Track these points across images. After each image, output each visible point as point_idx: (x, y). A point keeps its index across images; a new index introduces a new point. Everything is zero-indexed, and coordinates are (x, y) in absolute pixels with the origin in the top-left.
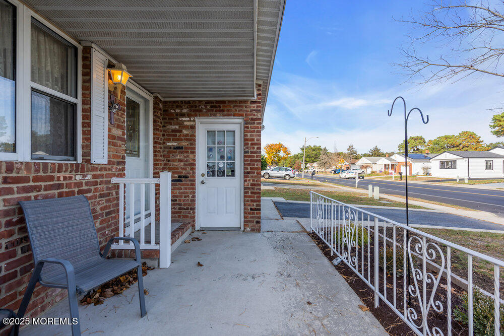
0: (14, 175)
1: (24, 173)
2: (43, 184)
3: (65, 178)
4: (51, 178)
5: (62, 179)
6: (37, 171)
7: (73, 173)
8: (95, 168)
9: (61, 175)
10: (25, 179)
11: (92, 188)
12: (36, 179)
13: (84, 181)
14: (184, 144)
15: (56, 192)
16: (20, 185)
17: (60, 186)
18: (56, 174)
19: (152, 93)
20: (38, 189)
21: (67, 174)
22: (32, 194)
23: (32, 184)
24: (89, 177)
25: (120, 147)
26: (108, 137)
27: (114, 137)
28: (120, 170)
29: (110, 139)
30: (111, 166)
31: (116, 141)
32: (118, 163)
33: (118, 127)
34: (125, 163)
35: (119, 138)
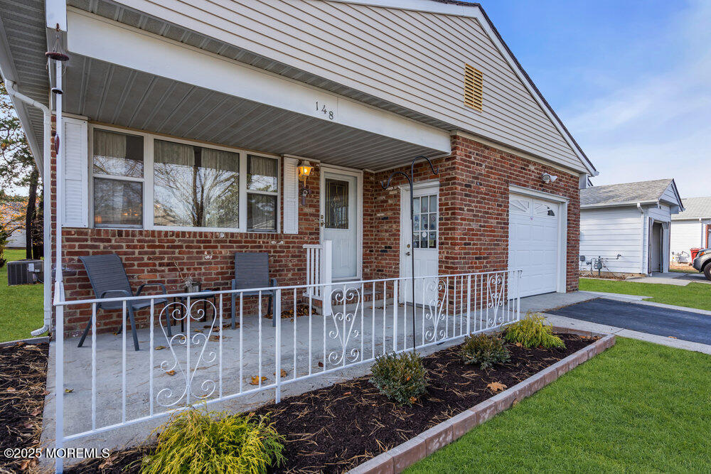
0: (234, 239)
1: (239, 239)
2: (250, 245)
3: (263, 242)
4: (255, 242)
6: (246, 237)
7: (270, 239)
8: (287, 236)
9: (261, 241)
10: (240, 242)
11: (285, 250)
12: (246, 242)
13: (278, 246)
14: (389, 214)
15: (258, 250)
16: (237, 244)
17: (260, 247)
18: (258, 240)
19: (362, 169)
20: (247, 247)
21: (265, 240)
22: (244, 250)
23: (243, 244)
24: (282, 242)
25: (313, 221)
26: (300, 214)
27: (306, 214)
28: (313, 239)
29: (302, 216)
30: (302, 236)
31: (309, 217)
32: (311, 234)
33: (310, 206)
34: (318, 234)
35: (311, 215)
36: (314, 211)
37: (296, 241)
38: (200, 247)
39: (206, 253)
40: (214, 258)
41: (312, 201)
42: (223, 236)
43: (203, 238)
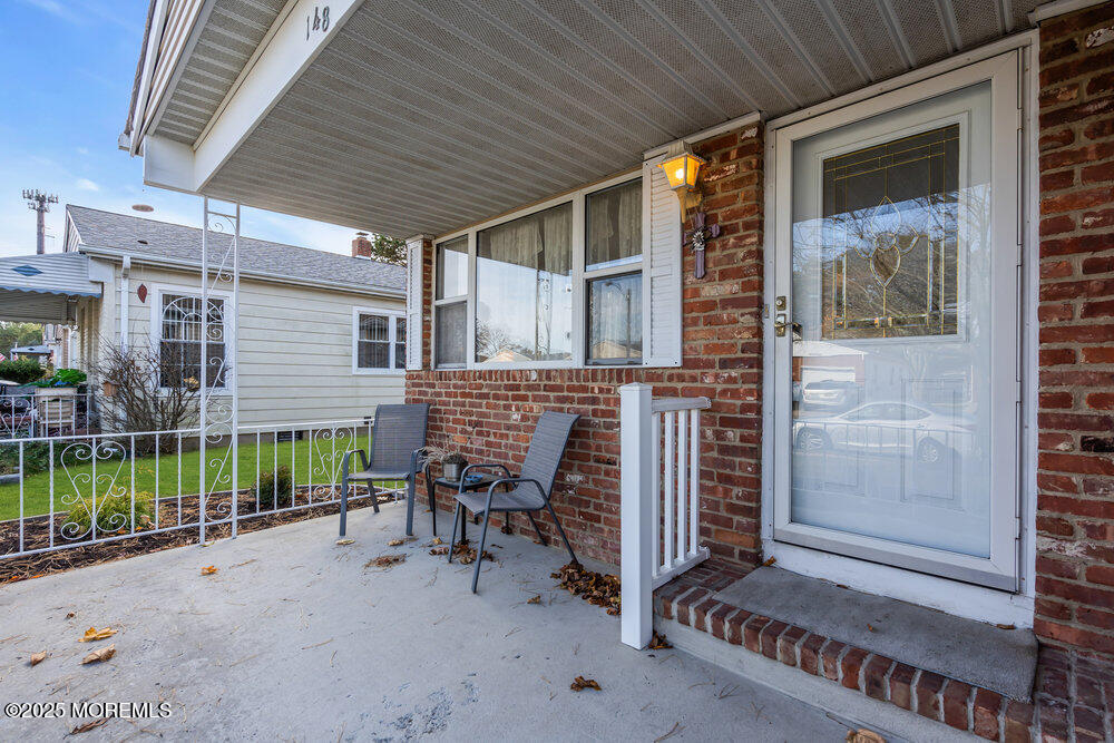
0: (552, 383)
1: (559, 382)
3: (601, 390)
4: (585, 389)
5: (596, 391)
7: (615, 383)
8: (655, 375)
9: (596, 385)
10: (561, 388)
12: (570, 389)
16: (556, 394)
17: (594, 401)
18: (590, 384)
21: (605, 385)
22: (566, 406)
23: (565, 394)
25: (735, 321)
26: (686, 308)
27: (709, 305)
28: (731, 380)
29: (694, 311)
30: (698, 372)
31: (718, 312)
32: (725, 364)
33: (724, 276)
34: (759, 364)
35: (727, 303)
36: (736, 288)
37: (680, 386)
38: (507, 399)
39: (513, 409)
40: (524, 418)
41: (730, 258)
42: (534, 376)
43: (511, 382)
